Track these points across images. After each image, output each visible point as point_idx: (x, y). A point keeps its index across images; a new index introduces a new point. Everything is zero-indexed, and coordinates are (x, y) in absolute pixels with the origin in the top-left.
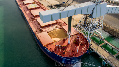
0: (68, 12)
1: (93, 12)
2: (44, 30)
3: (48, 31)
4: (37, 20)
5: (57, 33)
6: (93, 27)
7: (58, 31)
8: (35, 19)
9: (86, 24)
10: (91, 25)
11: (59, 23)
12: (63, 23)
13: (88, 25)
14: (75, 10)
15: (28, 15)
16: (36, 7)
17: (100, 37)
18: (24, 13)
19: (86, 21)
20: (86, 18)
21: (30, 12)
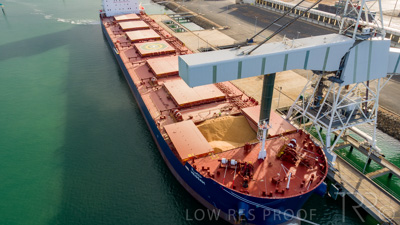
0: (264, 59)
1: (342, 65)
2: (185, 116)
3: (197, 118)
4: (164, 87)
5: (224, 127)
6: (345, 113)
7: (229, 120)
8: (160, 83)
9: (318, 105)
10: (335, 107)
11: (231, 99)
12: (244, 98)
13: (325, 108)
14: (287, 56)
15: (138, 71)
16: (164, 50)
17: (367, 151)
18: (128, 65)
19: (319, 93)
20: (321, 86)
21: (147, 63)
